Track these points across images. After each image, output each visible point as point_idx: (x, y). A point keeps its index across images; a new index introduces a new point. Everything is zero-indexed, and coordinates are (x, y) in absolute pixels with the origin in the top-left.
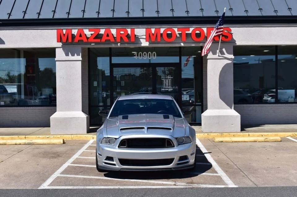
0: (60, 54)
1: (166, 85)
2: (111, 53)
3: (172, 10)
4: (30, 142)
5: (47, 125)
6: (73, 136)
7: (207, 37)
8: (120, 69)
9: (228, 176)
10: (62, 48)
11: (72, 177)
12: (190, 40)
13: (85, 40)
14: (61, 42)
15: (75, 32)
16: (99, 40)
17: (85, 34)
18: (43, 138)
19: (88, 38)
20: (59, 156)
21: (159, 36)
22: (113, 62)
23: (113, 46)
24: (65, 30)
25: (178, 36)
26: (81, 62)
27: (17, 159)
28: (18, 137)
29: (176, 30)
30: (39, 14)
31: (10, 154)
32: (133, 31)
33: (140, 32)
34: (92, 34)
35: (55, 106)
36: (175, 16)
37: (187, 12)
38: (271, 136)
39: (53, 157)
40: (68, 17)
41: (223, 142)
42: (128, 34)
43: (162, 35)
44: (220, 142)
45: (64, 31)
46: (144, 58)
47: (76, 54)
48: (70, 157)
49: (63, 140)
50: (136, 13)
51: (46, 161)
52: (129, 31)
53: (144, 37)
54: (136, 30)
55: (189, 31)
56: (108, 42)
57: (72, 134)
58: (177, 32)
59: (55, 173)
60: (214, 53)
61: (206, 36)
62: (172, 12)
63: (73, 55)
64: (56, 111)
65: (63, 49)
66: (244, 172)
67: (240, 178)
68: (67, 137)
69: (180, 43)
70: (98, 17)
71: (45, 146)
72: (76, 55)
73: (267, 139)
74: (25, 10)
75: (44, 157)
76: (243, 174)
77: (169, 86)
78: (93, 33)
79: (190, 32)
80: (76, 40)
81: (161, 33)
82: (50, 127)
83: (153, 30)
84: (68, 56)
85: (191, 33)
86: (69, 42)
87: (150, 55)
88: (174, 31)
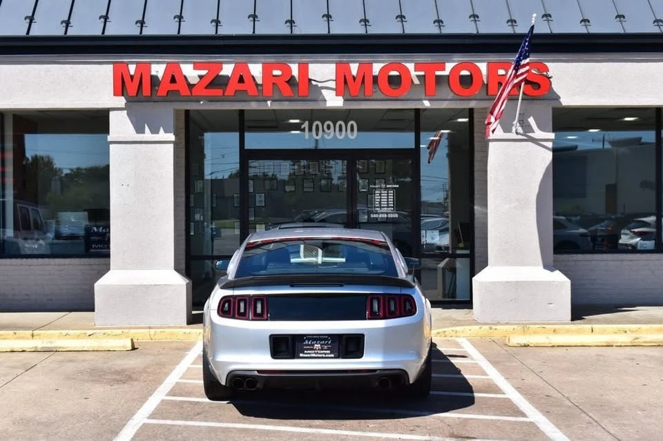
0: (120, 125)
1: (380, 203)
2: (242, 123)
3: (401, 17)
4: (49, 345)
5: (85, 304)
6: (152, 331)
7: (487, 85)
9: (553, 423)
10: (126, 112)
11: (180, 426)
12: (445, 92)
13: (185, 92)
14: (123, 95)
15: (158, 70)
16: (217, 92)
17: (185, 77)
18: (78, 336)
19: (191, 86)
20: (130, 378)
21: (369, 81)
22: (247, 146)
23: (254, 106)
24: (135, 66)
25: (416, 81)
26: (172, 145)
27: (30, 385)
28: (15, 333)
29: (411, 66)
30: (67, 23)
31: (6, 375)
32: (304, 69)
33: (323, 71)
34: (201, 77)
36: (407, 31)
37: (439, 22)
38: (648, 331)
39: (118, 381)
40: (141, 33)
41: (528, 346)
42: (293, 77)
43: (375, 79)
44: (521, 346)
45: (132, 69)
46: (326, 136)
47: (161, 129)
48: (159, 382)
49: (132, 340)
50: (310, 25)
51: (102, 390)
52: (295, 69)
53: (333, 85)
54: (311, 66)
55: (444, 69)
56: (241, 96)
57: (150, 328)
58: (414, 73)
59: (135, 417)
61: (486, 83)
62: (400, 23)
63: (155, 131)
64: (109, 269)
65: (128, 114)
66: (591, 414)
67: (582, 427)
68: (141, 335)
69: (421, 100)
70: (216, 33)
71: (88, 356)
73: (637, 338)
74: (30, 14)
75: (98, 381)
76: (588, 418)
77: (388, 207)
78: (204, 72)
79: (446, 73)
80: (162, 91)
81: (374, 74)
82: (93, 310)
83: (354, 68)
85: (448, 76)
86: (144, 94)
87: (341, 130)
88: (407, 70)
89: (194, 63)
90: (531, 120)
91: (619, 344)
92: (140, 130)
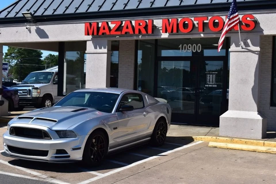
0: (90, 47)
1: (209, 80)
10: (92, 41)
13: (108, 33)
14: (88, 35)
16: (119, 33)
23: (135, 38)
25: (197, 26)
26: (106, 54)
30: (77, 8)
41: (217, 147)
44: (213, 147)
54: (154, 21)
55: (207, 20)
60: (237, 45)
63: (100, 48)
69: (200, 34)
70: (124, 9)
72: (103, 48)
77: (212, 82)
78: (115, 25)
80: (100, 33)
84: (97, 49)
85: (208, 23)
86: (94, 35)
87: (194, 48)
88: (192, 21)
89: (111, 21)
90: (249, 41)
91: (260, 151)
92: (96, 48)
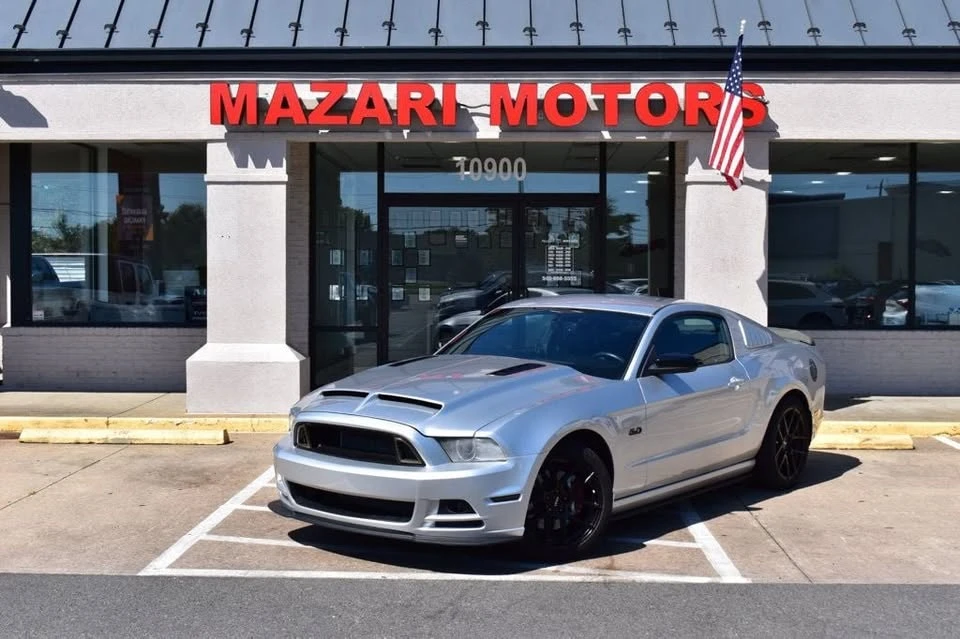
0: (220, 160)
1: (554, 263)
2: (381, 160)
3: (577, 25)
4: (122, 436)
5: (176, 384)
6: (255, 420)
7: (684, 112)
8: (416, 212)
9: (727, 551)
10: (226, 144)
11: (243, 544)
12: (629, 122)
13: (300, 119)
14: (222, 123)
15: (267, 91)
16: (341, 120)
17: (300, 101)
18: (163, 426)
19: (307, 112)
20: (208, 480)
21: (532, 109)
22: (388, 189)
23: (388, 137)
24: (237, 86)
25: (594, 107)
26: (284, 187)
27: (80, 486)
28: (86, 420)
29: (586, 88)
30: (156, 33)
31: (59, 472)
32: (450, 90)
33: (474, 93)
34: (320, 101)
35: (203, 324)
36: (584, 43)
37: (625, 31)
38: (885, 431)
39: (190, 484)
40: (247, 44)
42: (436, 101)
43: (541, 103)
45: (234, 89)
46: (486, 177)
47: (268, 161)
48: (240, 485)
49: (225, 431)
50: (460, 35)
51: (167, 494)
52: (438, 91)
53: (487, 110)
54: (459, 87)
55: (629, 92)
56: (369, 124)
57: (254, 416)
58: (590, 97)
59: (192, 532)
60: (707, 166)
61: (683, 109)
62: (575, 33)
63: (260, 165)
64: (205, 342)
65: (228, 145)
66: (779, 540)
67: (762, 557)
68: (238, 426)
69: (600, 131)
70: (341, 44)
71: (166, 450)
72: (269, 163)
73: (868, 440)
74: (112, 22)
75: (166, 484)
76: (773, 545)
77: (564, 268)
78: (323, 95)
79: (632, 96)
80: (271, 119)
81: (539, 97)
82: (184, 391)
83: (514, 90)
84: (246, 166)
85: (635, 100)
86: (249, 122)
87: (505, 170)
88: (581, 93)
89: (311, 83)
91: (844, 447)
92: (241, 163)
